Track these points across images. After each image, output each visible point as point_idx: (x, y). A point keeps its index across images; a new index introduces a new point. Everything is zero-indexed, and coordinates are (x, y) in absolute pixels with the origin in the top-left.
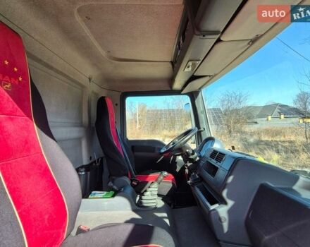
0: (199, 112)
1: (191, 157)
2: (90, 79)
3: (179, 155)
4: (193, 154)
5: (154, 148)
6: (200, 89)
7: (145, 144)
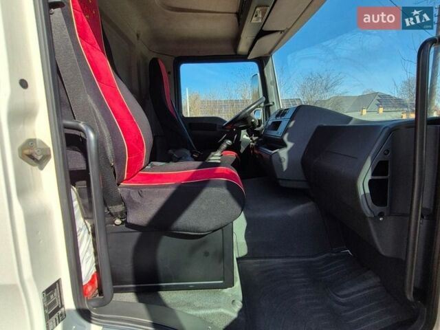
0: (268, 82)
1: (257, 129)
2: (138, 36)
3: (243, 128)
4: (259, 126)
5: (216, 125)
6: (271, 52)
7: (204, 122)
